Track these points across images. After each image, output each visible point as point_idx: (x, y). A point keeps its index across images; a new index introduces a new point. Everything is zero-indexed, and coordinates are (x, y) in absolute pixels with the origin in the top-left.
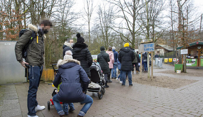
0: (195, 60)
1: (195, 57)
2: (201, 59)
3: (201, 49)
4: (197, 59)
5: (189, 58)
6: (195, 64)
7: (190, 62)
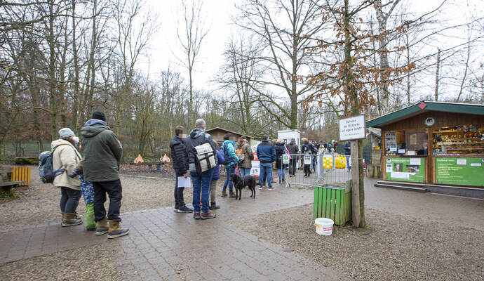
0: (417, 161)
1: (420, 153)
2: (438, 160)
3: (434, 125)
4: (423, 159)
5: (402, 156)
6: (419, 176)
7: (404, 167)
